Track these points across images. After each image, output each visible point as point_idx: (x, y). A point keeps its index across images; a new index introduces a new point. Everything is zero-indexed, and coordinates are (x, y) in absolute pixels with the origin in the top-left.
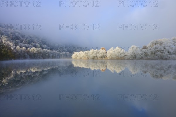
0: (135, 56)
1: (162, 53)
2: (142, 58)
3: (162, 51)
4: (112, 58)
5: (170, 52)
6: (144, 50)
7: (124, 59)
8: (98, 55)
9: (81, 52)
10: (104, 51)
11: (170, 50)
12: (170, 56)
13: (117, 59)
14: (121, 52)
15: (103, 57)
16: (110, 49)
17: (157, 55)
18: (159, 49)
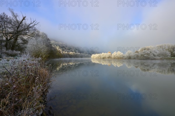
0: (130, 57)
1: (149, 55)
2: (135, 58)
3: (149, 54)
4: (115, 58)
5: (155, 55)
6: (136, 53)
7: (123, 59)
8: (106, 56)
9: (97, 54)
10: (110, 54)
11: (155, 54)
12: (155, 57)
13: (118, 59)
14: (121, 55)
15: (109, 57)
16: (114, 53)
17: (145, 57)
18: (147, 53)
